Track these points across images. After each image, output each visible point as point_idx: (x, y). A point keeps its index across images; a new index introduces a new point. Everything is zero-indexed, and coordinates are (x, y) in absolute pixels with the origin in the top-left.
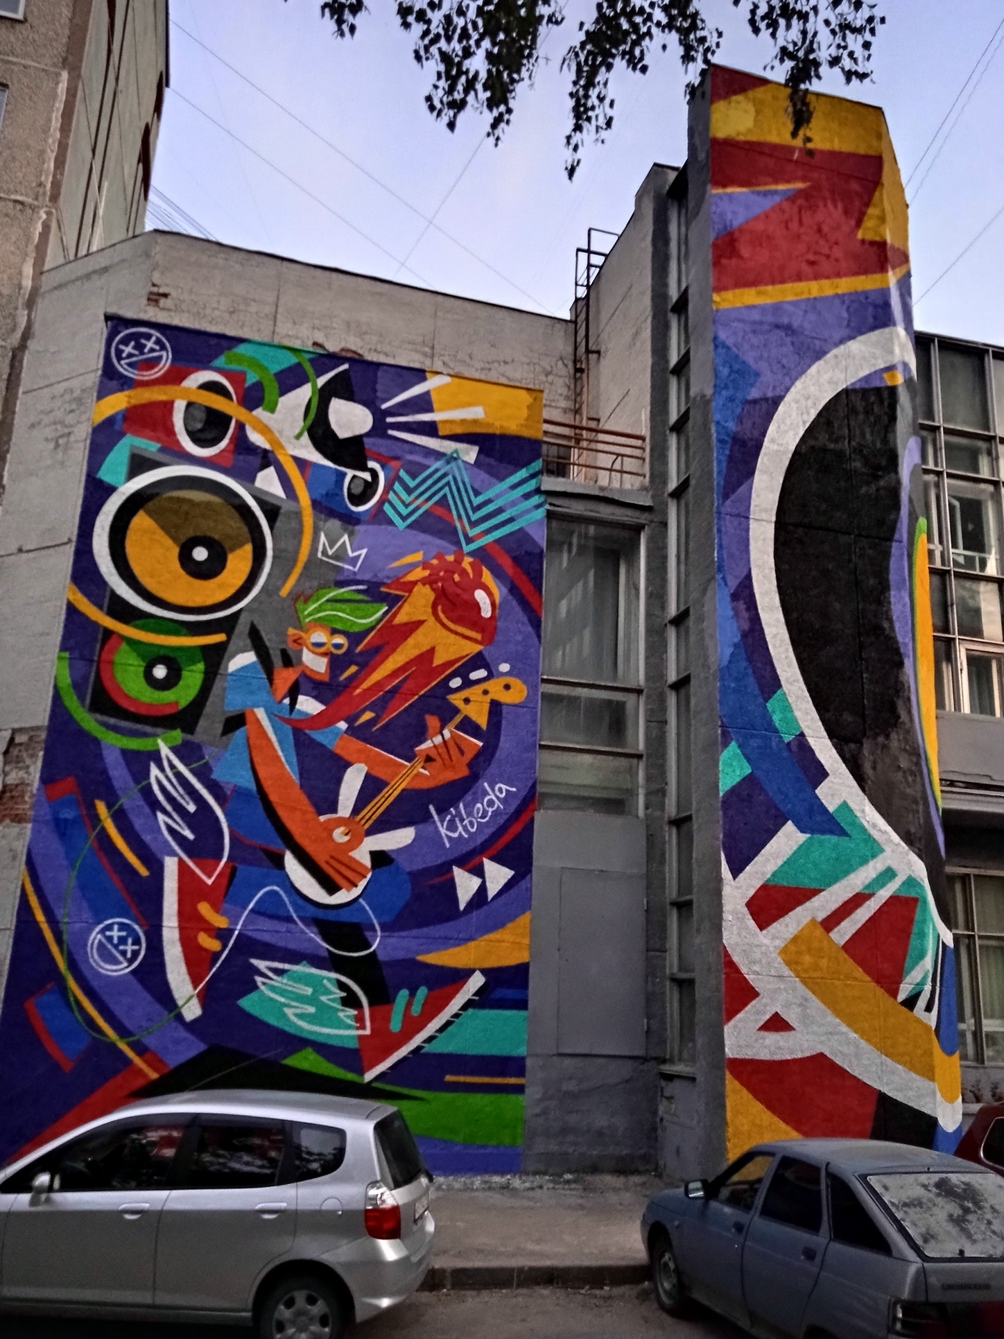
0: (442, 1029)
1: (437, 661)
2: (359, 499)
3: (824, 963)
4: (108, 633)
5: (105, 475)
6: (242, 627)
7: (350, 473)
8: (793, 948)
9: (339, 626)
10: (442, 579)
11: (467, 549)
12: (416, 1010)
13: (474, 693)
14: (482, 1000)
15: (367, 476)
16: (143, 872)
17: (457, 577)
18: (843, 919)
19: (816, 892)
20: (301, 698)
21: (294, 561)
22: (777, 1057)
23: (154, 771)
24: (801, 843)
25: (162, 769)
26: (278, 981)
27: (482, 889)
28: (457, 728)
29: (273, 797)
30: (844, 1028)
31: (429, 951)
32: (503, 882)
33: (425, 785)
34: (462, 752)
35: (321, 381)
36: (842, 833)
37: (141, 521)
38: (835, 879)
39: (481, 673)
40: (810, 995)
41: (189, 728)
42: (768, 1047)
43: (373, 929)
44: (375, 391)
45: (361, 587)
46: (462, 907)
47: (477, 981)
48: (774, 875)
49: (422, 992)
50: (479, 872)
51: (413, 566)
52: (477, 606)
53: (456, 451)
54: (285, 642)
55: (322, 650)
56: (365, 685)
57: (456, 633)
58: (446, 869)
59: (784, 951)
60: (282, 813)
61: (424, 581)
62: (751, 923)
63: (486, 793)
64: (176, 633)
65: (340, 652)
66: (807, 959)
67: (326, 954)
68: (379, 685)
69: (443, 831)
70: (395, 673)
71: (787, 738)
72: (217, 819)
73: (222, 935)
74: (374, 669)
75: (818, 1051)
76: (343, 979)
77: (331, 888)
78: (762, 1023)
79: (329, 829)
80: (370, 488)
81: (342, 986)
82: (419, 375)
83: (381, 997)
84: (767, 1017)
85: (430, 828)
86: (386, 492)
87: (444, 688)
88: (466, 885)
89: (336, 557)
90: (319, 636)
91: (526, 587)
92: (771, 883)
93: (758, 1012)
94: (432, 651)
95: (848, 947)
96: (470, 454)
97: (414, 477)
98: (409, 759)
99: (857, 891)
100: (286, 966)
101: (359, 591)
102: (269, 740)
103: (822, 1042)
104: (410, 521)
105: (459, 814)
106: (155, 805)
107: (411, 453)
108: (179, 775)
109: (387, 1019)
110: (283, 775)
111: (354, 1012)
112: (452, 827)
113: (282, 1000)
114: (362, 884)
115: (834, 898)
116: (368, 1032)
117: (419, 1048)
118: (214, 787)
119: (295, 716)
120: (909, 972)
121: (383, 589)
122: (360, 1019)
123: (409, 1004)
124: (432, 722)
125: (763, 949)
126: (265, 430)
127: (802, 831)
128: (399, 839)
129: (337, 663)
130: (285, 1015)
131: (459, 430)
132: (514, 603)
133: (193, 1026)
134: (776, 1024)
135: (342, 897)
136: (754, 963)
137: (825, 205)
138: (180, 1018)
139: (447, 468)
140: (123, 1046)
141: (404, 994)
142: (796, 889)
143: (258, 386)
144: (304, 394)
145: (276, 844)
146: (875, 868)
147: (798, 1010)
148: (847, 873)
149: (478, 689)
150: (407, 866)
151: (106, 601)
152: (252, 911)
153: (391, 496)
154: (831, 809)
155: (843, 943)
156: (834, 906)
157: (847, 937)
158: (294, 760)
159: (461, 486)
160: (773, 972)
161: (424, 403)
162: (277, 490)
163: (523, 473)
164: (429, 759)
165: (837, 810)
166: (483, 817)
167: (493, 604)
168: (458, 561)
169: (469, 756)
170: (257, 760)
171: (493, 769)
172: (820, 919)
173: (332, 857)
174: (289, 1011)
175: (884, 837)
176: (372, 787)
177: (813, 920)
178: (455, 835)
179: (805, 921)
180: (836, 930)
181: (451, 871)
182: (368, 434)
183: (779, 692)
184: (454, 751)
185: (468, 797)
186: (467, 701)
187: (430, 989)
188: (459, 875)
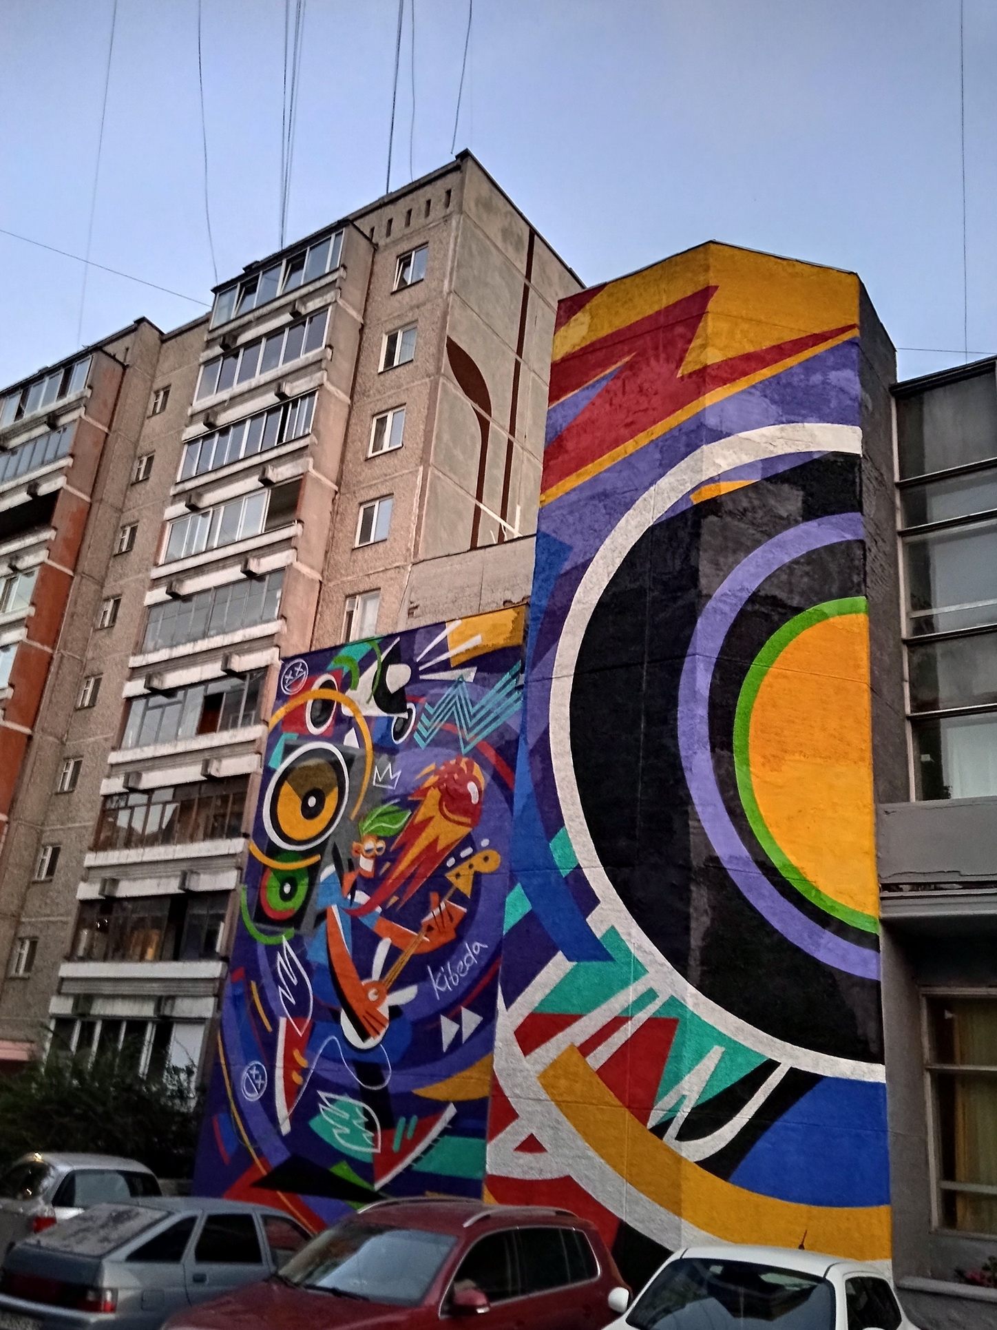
0: (425, 1152)
1: (440, 847)
2: (398, 735)
3: (578, 1086)
4: (265, 867)
5: (272, 765)
6: (329, 848)
7: (395, 716)
8: (551, 1073)
9: (382, 834)
10: (446, 781)
11: (464, 751)
12: (410, 1135)
13: (463, 869)
14: (454, 1129)
15: (405, 715)
16: (269, 1028)
17: (456, 776)
18: (599, 1044)
19: (576, 1018)
20: (357, 893)
21: (360, 791)
22: (528, 1177)
23: (279, 958)
24: (568, 971)
25: (283, 956)
26: (332, 1108)
27: (459, 1033)
28: (450, 900)
29: (337, 970)
30: (591, 1153)
31: (421, 1086)
32: (474, 1026)
33: (427, 949)
34: (451, 919)
35: (383, 657)
36: (607, 957)
37: (286, 788)
38: (595, 1004)
39: (469, 851)
40: (562, 1118)
41: (297, 927)
42: (521, 1166)
43: (386, 1067)
44: (413, 650)
45: (397, 801)
46: (445, 1048)
47: (451, 1111)
48: (542, 1003)
49: (414, 1120)
50: (457, 1019)
51: (428, 775)
52: (468, 796)
53: (461, 677)
54: (351, 854)
55: (372, 854)
56: (394, 877)
57: (454, 822)
58: (435, 1019)
59: (543, 1076)
60: (342, 981)
61: (435, 786)
62: (517, 1049)
63: (466, 951)
64: (296, 860)
65: (380, 854)
66: (563, 1083)
67: (358, 1088)
68: (402, 873)
69: (436, 986)
70: (413, 862)
71: (565, 872)
72: (308, 989)
73: (304, 1072)
74: (400, 862)
75: (566, 1174)
76: (367, 1107)
77: (364, 1035)
78: (517, 1144)
79: (365, 990)
80: (406, 722)
81: (366, 1113)
82: (441, 626)
83: (389, 1124)
84: (523, 1138)
85: (427, 985)
86: (416, 723)
87: (444, 868)
88: (448, 1029)
89: (383, 782)
90: (370, 844)
91: (504, 770)
92: (538, 1011)
93: (517, 1133)
94: (436, 841)
95: (602, 1072)
96: (470, 674)
97: (433, 706)
98: (416, 929)
99: (616, 1014)
100: (337, 1097)
101: (394, 804)
102: (338, 927)
103: (569, 1165)
104: (429, 741)
105: (446, 970)
106: (277, 981)
107: (433, 688)
108: (291, 960)
109: (391, 1141)
110: (344, 951)
111: (371, 1134)
112: (441, 983)
113: (332, 1122)
114: (383, 1032)
115: (593, 1023)
116: (378, 1151)
117: (410, 1167)
118: (306, 965)
119: (353, 907)
120: (661, 1098)
121: (410, 799)
122: (375, 1140)
123: (406, 1129)
124: (434, 897)
125: (525, 1073)
126: (351, 703)
127: (570, 959)
128: (406, 995)
129: (378, 862)
130: (332, 1133)
131: (463, 659)
132: (496, 787)
133: (285, 1139)
134: (531, 1145)
135: (371, 1043)
136: (516, 1086)
137: (648, 365)
138: (279, 1132)
139: (454, 693)
140: (252, 1151)
141: (402, 1120)
142: (559, 1016)
143: (349, 675)
144: (374, 668)
145: (336, 1004)
146: (635, 990)
147: (551, 1132)
148: (606, 997)
149: (466, 865)
150: (410, 1016)
151: (266, 847)
152: (321, 1055)
153: (420, 726)
154: (599, 935)
155: (597, 1067)
156: (593, 1030)
157: (602, 1062)
158: (350, 941)
159: (463, 702)
160: (532, 1096)
161: (442, 647)
162: (355, 744)
163: (507, 676)
164: (430, 928)
165: (604, 936)
166: (463, 972)
167: (480, 792)
168: (457, 763)
169: (456, 921)
170: (330, 943)
171: (473, 931)
172: (578, 1044)
173: (367, 1013)
174: (335, 1132)
175: (650, 957)
176: (393, 954)
177: (572, 1045)
178: (442, 989)
179: (564, 1047)
180: (592, 1054)
181: (439, 1019)
182: (408, 684)
183: (561, 831)
184: (447, 919)
185: (454, 957)
186: (458, 875)
187: (420, 1117)
188: (445, 1022)
